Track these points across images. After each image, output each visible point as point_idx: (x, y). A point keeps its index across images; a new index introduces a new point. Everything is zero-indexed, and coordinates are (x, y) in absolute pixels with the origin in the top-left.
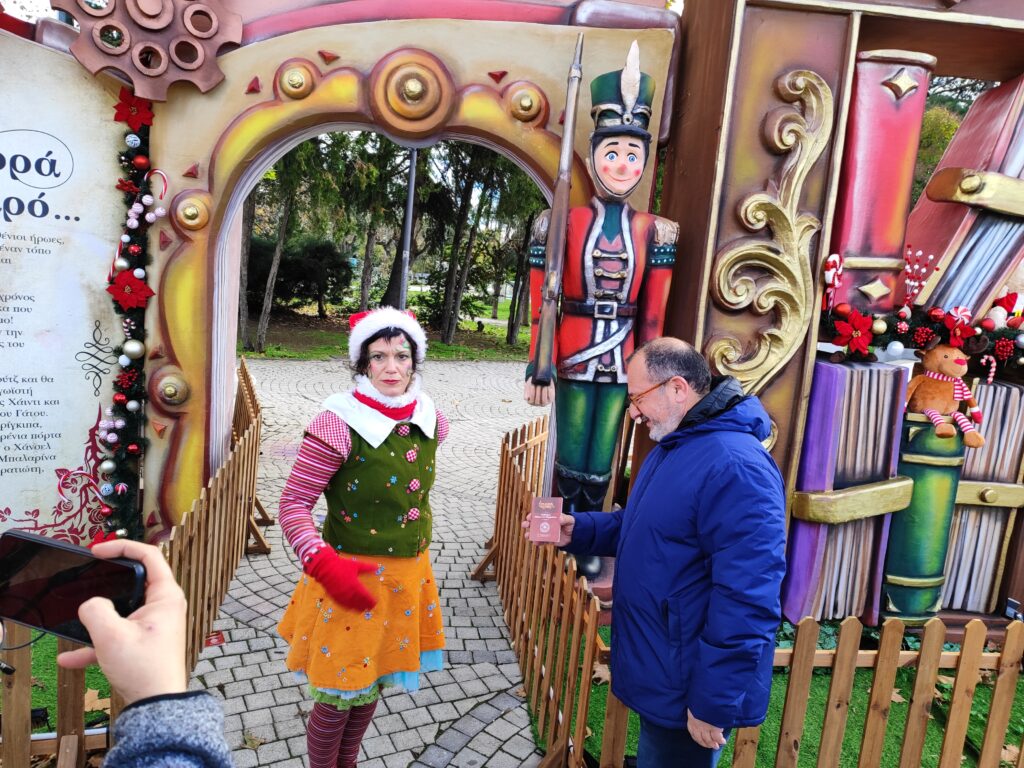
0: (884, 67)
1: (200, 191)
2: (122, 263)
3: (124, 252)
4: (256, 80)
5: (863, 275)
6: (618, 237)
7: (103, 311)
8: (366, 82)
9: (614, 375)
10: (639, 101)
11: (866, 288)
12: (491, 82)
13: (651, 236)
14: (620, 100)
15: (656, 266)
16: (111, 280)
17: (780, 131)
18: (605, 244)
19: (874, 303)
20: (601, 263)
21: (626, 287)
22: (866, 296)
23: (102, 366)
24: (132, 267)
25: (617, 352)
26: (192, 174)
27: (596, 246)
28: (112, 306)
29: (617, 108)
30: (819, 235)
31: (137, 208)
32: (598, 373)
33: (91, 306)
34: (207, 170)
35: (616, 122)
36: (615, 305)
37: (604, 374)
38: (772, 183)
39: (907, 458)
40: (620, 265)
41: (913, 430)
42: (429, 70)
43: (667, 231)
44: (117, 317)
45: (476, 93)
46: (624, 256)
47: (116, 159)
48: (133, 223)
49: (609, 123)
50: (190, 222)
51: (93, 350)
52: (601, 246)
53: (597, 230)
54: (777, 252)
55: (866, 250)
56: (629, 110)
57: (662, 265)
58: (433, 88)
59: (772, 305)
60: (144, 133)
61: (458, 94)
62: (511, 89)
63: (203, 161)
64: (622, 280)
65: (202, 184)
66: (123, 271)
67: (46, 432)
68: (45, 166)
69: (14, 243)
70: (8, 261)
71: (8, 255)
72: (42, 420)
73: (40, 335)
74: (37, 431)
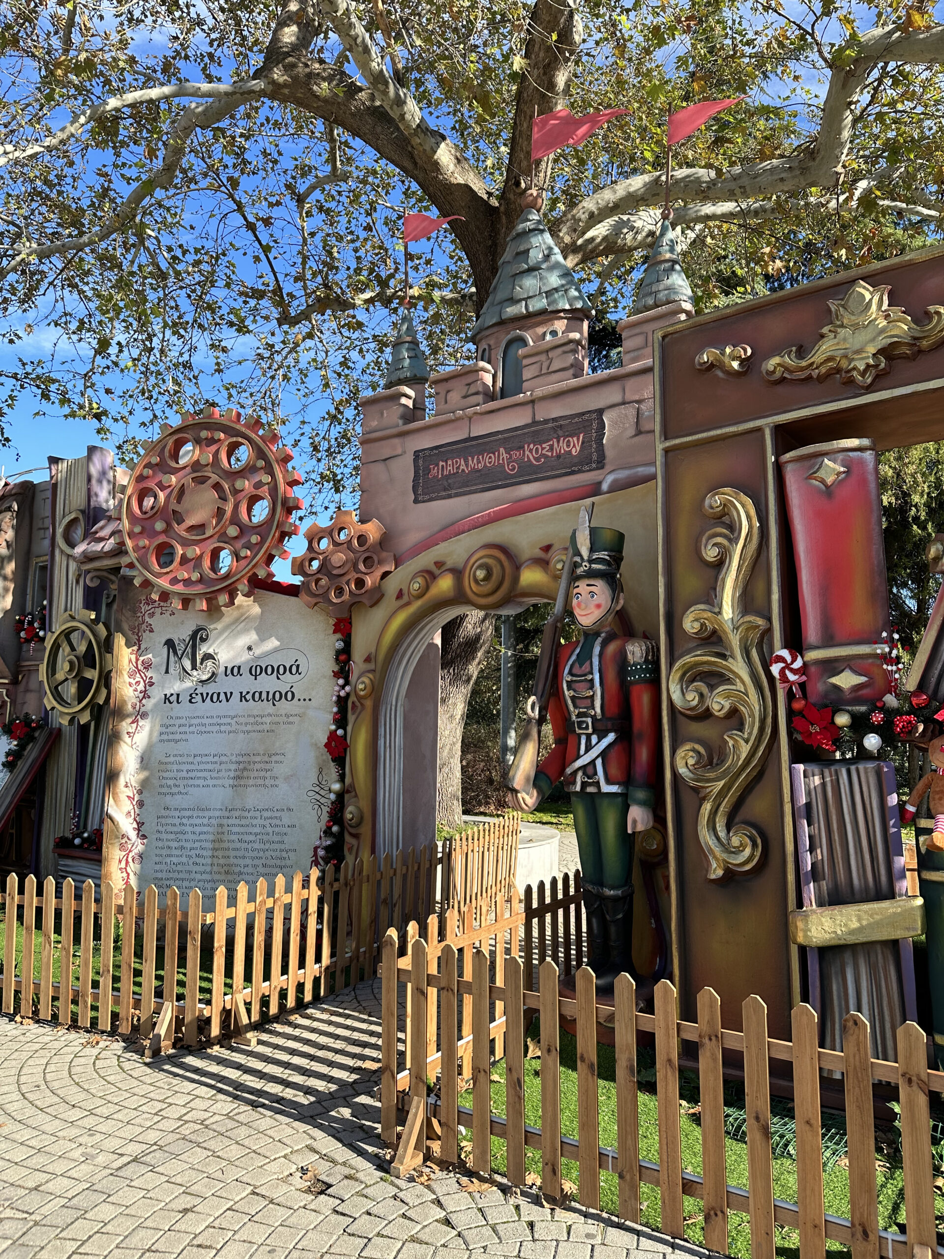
1: (370, 671)
2: (333, 727)
3: (334, 719)
4: (400, 590)
5: (832, 667)
6: (588, 663)
7: (324, 761)
8: (457, 573)
10: (591, 551)
11: (835, 680)
12: (540, 554)
13: (622, 656)
14: (579, 553)
15: (631, 682)
16: (327, 739)
17: (707, 546)
19: (847, 695)
20: (574, 685)
21: (598, 704)
22: (837, 688)
23: (323, 800)
24: (338, 729)
26: (368, 659)
28: (329, 757)
29: (579, 560)
31: (337, 688)
34: (374, 655)
35: (582, 569)
36: (589, 720)
40: (588, 685)
42: (494, 557)
44: (332, 764)
45: (529, 567)
46: (590, 677)
48: (334, 698)
49: (578, 571)
50: (362, 693)
51: (317, 789)
52: (574, 671)
53: (574, 657)
54: (723, 656)
55: (828, 641)
56: (586, 559)
57: (636, 682)
58: (496, 571)
59: (727, 705)
60: (348, 638)
61: (517, 568)
62: (553, 557)
63: (373, 650)
64: (592, 698)
65: (371, 666)
66: (333, 732)
67: (287, 847)
68: (294, 669)
69: (277, 719)
70: (273, 731)
71: (274, 727)
72: (286, 839)
73: (287, 779)
74: (283, 847)
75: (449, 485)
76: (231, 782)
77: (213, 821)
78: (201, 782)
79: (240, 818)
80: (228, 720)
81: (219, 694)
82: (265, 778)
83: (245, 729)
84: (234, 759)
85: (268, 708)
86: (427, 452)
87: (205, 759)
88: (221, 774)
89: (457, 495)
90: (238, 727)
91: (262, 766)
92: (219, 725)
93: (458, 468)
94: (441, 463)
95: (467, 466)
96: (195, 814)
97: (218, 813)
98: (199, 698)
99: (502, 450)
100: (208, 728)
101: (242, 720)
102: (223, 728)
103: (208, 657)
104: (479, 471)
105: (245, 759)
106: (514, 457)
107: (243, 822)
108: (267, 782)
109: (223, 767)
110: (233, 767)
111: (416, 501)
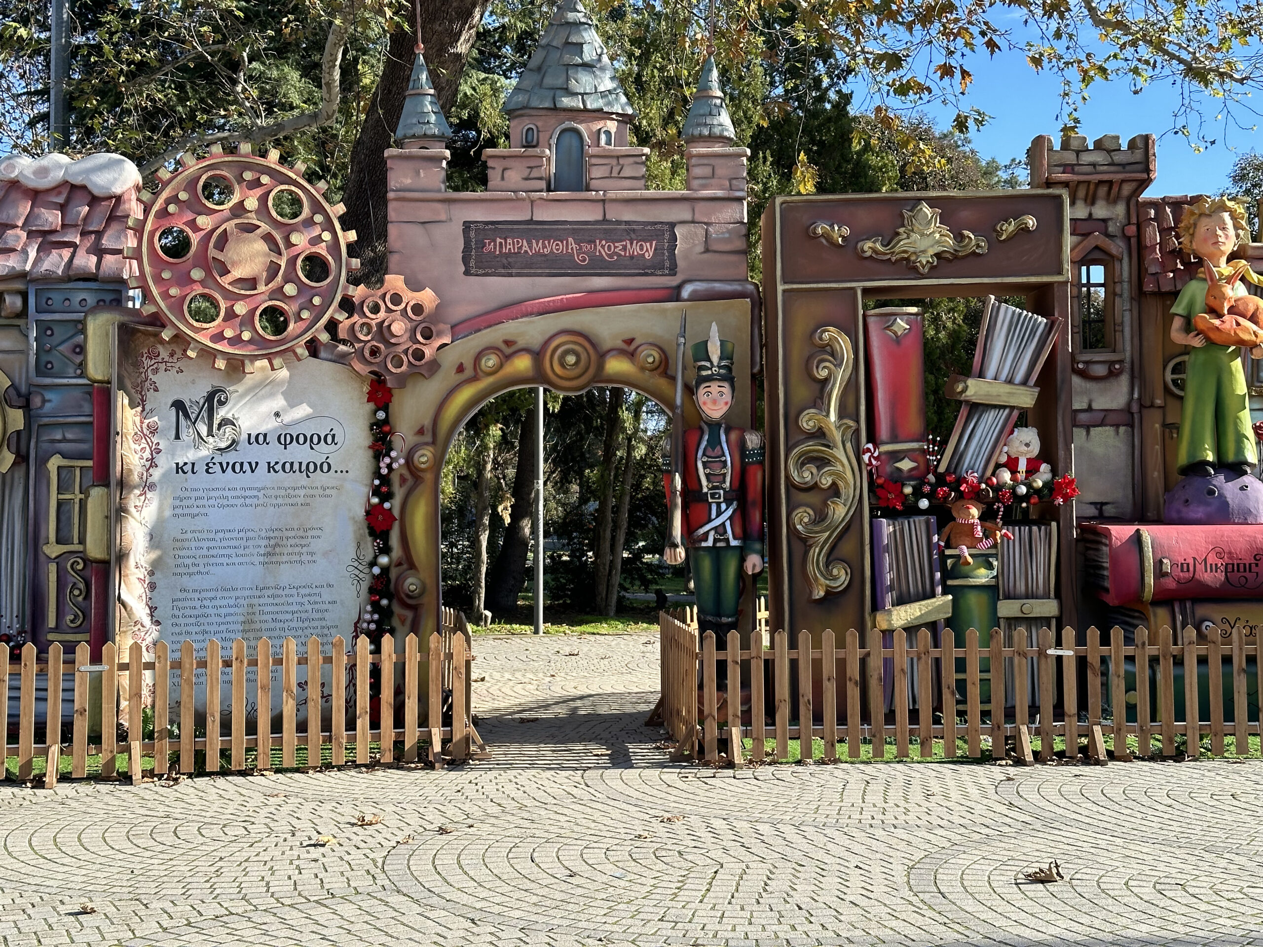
0: (884, 318)
1: (427, 444)
2: (375, 500)
3: (376, 492)
4: (461, 364)
5: (896, 456)
6: (718, 447)
7: (362, 535)
8: (537, 355)
9: (727, 540)
10: (721, 358)
11: (898, 465)
12: (625, 346)
13: (742, 444)
14: (709, 359)
15: (749, 463)
16: (368, 513)
17: (817, 367)
18: (710, 452)
19: (905, 475)
20: (708, 465)
21: (728, 479)
22: (899, 470)
23: (361, 575)
24: (382, 501)
25: (728, 524)
26: (421, 432)
27: (704, 454)
28: (367, 531)
29: (708, 364)
30: (857, 431)
31: (387, 460)
32: (716, 541)
33: (355, 532)
34: (430, 428)
35: (709, 372)
36: (722, 492)
37: (720, 540)
38: (819, 401)
39: (950, 582)
40: (721, 465)
41: (949, 562)
42: (580, 345)
43: (753, 440)
44: (369, 539)
45: (613, 356)
46: (723, 459)
47: (367, 429)
48: (384, 471)
49: (704, 373)
50: (423, 466)
51: (356, 564)
52: (708, 453)
53: (704, 444)
54: (828, 446)
55: (894, 439)
56: (715, 364)
57: (753, 463)
58: (584, 356)
59: (830, 482)
60: (386, 409)
61: (602, 356)
62: (640, 349)
63: (427, 422)
64: (724, 475)
65: (428, 438)
66: (374, 507)
67: (329, 624)
68: (329, 439)
69: (312, 492)
70: (308, 504)
71: (308, 500)
72: (327, 615)
73: (325, 554)
74: (324, 623)
75: (509, 263)
76: (262, 559)
77: (242, 601)
78: (225, 560)
79: (273, 596)
80: (255, 493)
81: (242, 464)
82: (301, 554)
83: (275, 502)
84: (263, 534)
85: (300, 479)
86: (481, 226)
87: (228, 535)
88: (247, 551)
89: (519, 275)
90: (266, 500)
91: (298, 541)
92: (245, 497)
93: (520, 248)
94: (498, 240)
95: (531, 248)
96: (219, 594)
97: (247, 593)
98: (217, 468)
99: (570, 239)
100: (232, 502)
101: (270, 492)
102: (248, 501)
103: (225, 422)
104: (546, 255)
105: (276, 534)
106: (584, 249)
107: (277, 601)
108: (304, 558)
109: (250, 543)
110: (264, 543)
111: (467, 273)
